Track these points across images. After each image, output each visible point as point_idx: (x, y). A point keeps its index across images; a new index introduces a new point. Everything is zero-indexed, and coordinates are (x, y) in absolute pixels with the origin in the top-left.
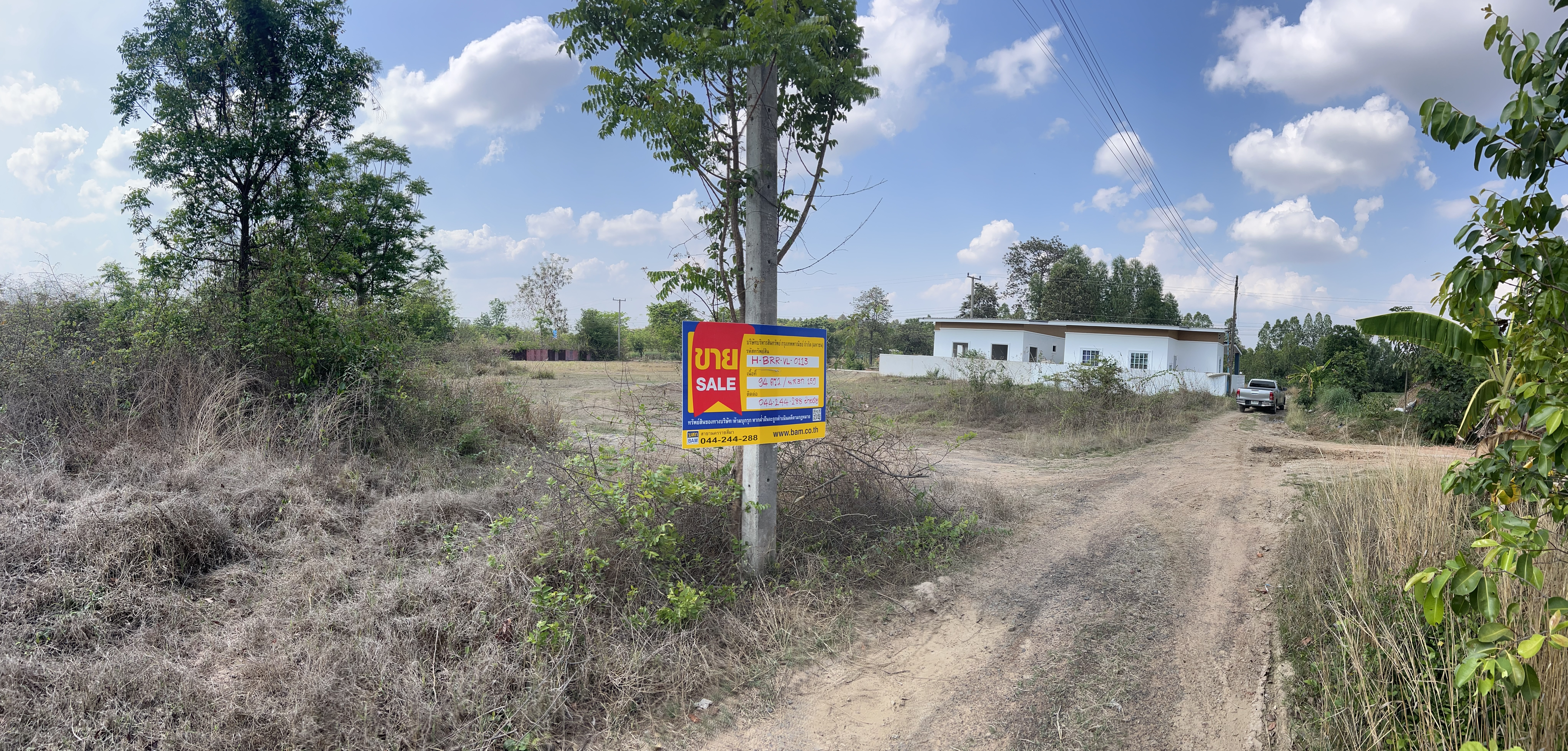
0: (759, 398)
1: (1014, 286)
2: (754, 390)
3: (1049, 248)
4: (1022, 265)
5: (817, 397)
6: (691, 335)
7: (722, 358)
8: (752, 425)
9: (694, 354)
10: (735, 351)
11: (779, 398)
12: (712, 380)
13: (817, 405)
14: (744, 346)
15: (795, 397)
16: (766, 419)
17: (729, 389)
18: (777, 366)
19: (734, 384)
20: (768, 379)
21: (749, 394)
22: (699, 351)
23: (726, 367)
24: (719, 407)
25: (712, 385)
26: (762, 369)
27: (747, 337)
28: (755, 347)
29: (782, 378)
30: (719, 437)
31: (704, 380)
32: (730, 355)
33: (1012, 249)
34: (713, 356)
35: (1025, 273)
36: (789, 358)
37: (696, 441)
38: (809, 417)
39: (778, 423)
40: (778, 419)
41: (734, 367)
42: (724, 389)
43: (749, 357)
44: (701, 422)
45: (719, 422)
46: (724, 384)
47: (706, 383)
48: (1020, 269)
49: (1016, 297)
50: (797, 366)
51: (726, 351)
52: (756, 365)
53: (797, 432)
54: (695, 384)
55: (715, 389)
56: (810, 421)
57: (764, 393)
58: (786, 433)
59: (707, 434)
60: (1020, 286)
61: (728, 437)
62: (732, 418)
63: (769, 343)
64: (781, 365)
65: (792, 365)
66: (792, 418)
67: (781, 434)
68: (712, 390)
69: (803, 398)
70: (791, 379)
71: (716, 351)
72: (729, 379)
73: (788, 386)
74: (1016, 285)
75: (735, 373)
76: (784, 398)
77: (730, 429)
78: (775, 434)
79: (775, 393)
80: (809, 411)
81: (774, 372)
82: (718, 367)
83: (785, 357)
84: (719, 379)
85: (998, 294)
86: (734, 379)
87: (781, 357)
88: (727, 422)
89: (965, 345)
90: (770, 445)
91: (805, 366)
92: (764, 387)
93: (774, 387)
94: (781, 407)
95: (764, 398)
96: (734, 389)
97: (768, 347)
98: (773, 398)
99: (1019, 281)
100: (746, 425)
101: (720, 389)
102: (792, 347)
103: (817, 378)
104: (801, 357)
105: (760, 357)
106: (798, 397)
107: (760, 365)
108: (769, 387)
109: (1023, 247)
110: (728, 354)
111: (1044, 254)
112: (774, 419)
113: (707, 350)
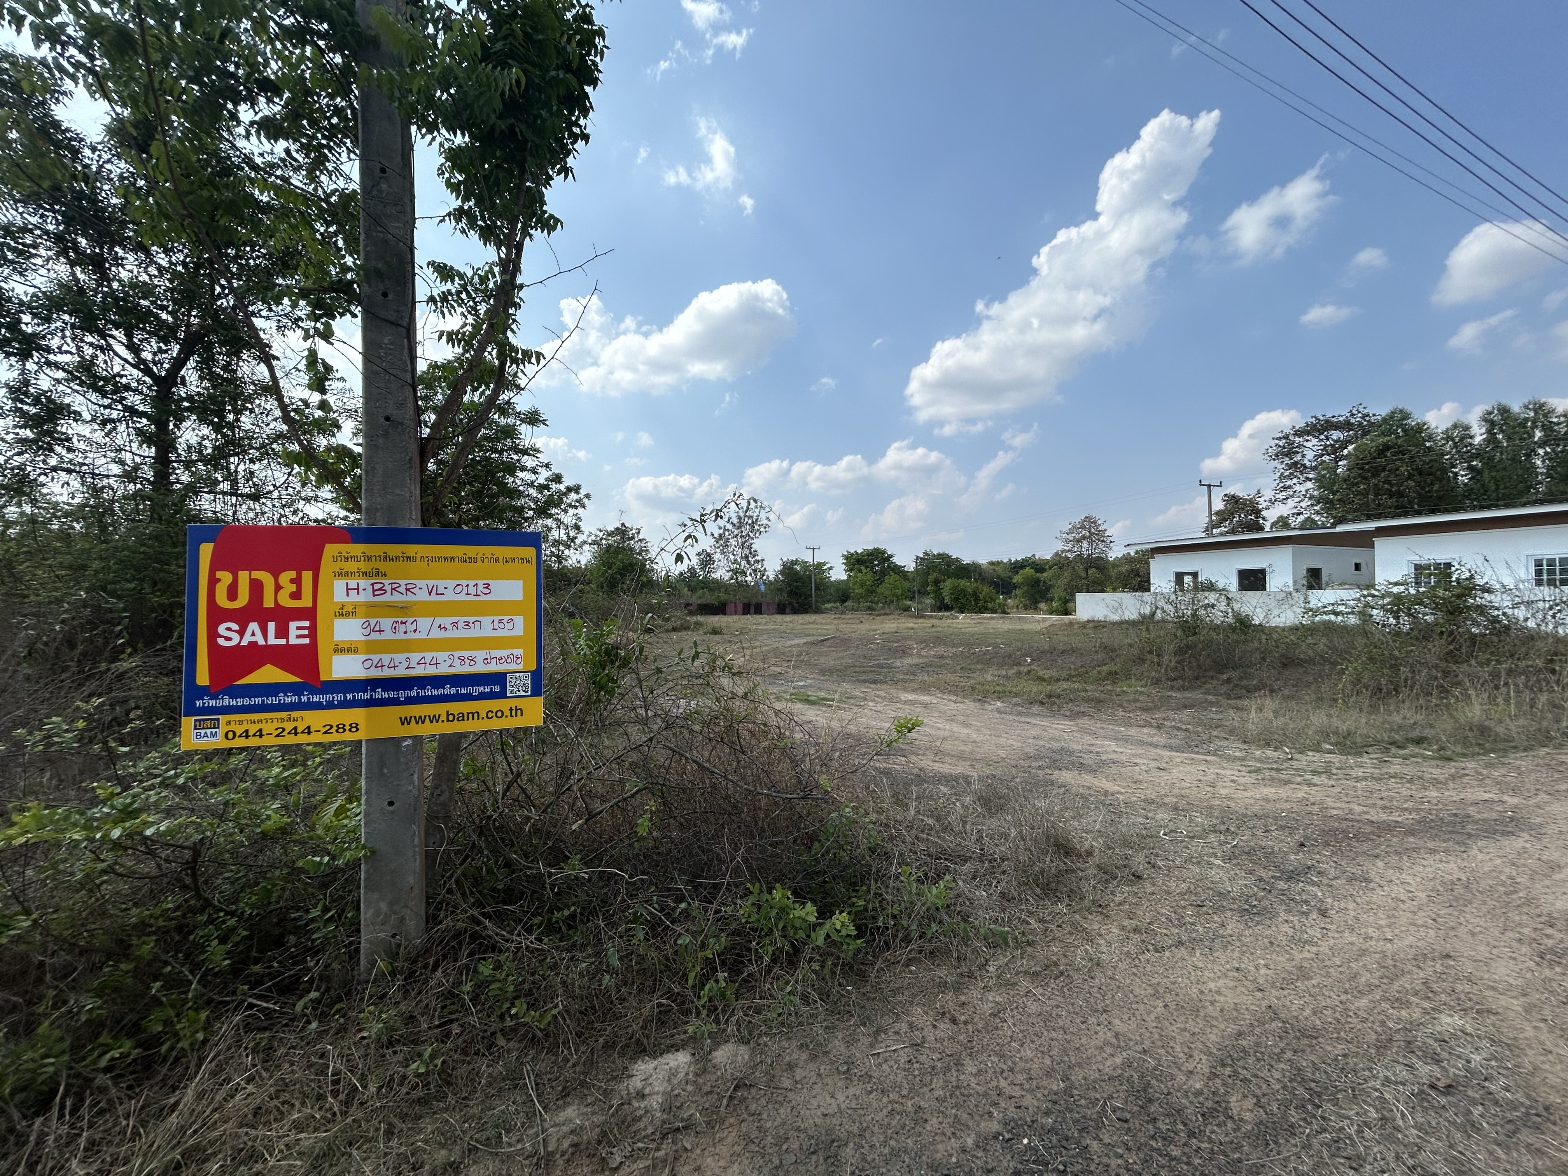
0: (363, 657)
1: (1285, 488)
2: (351, 643)
3: (1346, 425)
4: (1298, 458)
5: (518, 652)
6: (206, 551)
7: (278, 588)
8: (345, 704)
9: (213, 582)
10: (307, 576)
11: (415, 657)
12: (254, 626)
13: (520, 667)
14: (327, 564)
15: (457, 654)
16: (379, 694)
17: (293, 641)
18: (410, 597)
19: (306, 632)
20: (386, 623)
21: (340, 649)
22: (225, 577)
23: (285, 601)
24: (269, 674)
25: (254, 633)
26: (370, 606)
27: (331, 550)
28: (351, 566)
29: (424, 623)
30: (267, 728)
31: (235, 627)
32: (297, 581)
33: (1280, 439)
34: (256, 587)
35: (1305, 467)
36: (441, 584)
37: (214, 735)
38: (497, 689)
39: (409, 701)
40: (414, 693)
41: (306, 602)
42: (283, 642)
43: (339, 585)
44: (227, 701)
45: (269, 701)
46: (282, 632)
47: (241, 633)
48: (1295, 464)
49: (1291, 503)
50: (462, 597)
51: (286, 577)
52: (354, 597)
53: (462, 717)
54: (213, 634)
55: (261, 642)
56: (502, 695)
57: (372, 647)
58: (434, 719)
59: (241, 722)
60: (1297, 488)
61: (289, 726)
62: (300, 694)
63: (386, 558)
64: (422, 596)
65: (450, 596)
66: (448, 690)
67: (420, 720)
68: (253, 644)
69: (480, 655)
70: (447, 621)
71: (265, 577)
72: (293, 625)
73: (436, 634)
74: (1290, 487)
75: (310, 614)
76: (428, 656)
77: (295, 714)
78: (405, 721)
79: (406, 646)
80: (500, 678)
81: (403, 609)
82: (268, 602)
83: (431, 583)
84: (271, 626)
85: (1262, 504)
86: (307, 624)
87: (420, 583)
88: (288, 700)
89: (1195, 575)
90: (396, 741)
91: (483, 598)
92: (375, 636)
93: (400, 636)
94: (419, 671)
95: (376, 658)
96: (307, 641)
97: (383, 566)
98: (399, 657)
99: (1295, 480)
100: (330, 706)
101: (272, 641)
102: (449, 564)
103: (519, 620)
104: (472, 583)
105: (364, 583)
106: (466, 654)
107: (365, 597)
108: (388, 635)
109: (1299, 433)
110: (292, 581)
111: (1335, 435)
112: (402, 695)
113: (244, 577)
